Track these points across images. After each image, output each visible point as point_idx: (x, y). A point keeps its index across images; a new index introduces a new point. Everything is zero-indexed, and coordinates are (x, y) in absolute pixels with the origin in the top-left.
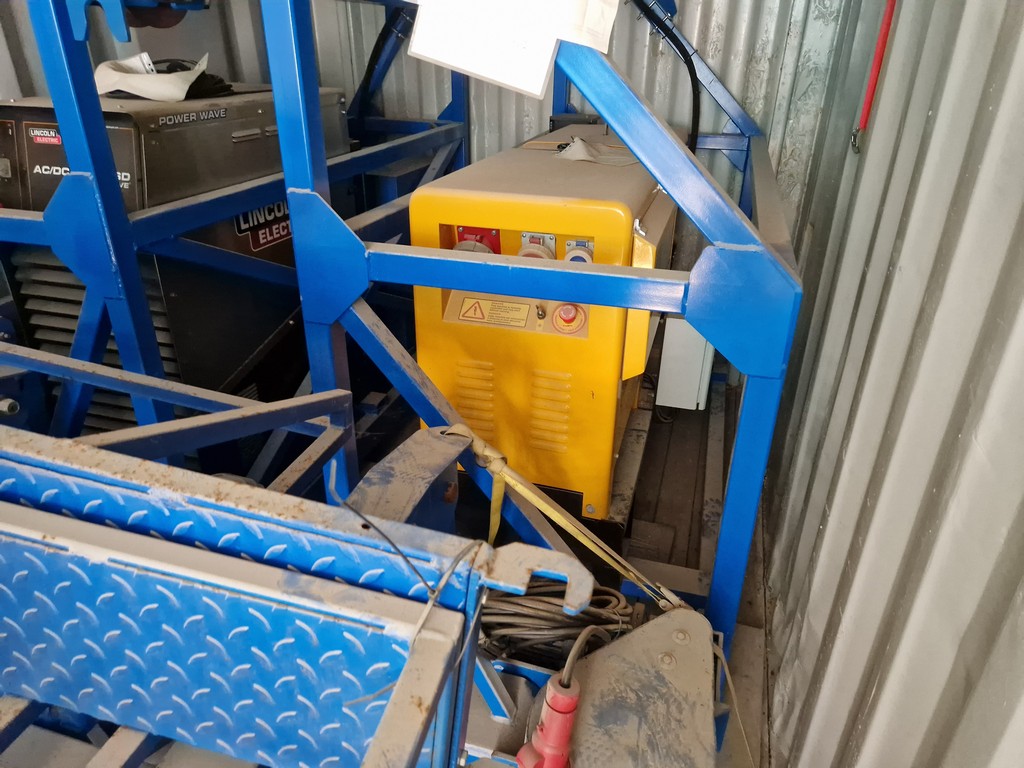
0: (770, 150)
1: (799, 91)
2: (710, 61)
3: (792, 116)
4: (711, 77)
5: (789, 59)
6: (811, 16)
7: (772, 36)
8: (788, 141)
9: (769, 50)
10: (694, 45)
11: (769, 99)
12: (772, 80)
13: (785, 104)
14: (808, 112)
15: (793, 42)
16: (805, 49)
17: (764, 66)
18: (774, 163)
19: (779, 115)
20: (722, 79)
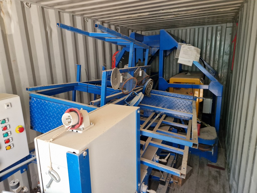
0: (219, 75)
1: (223, 66)
2: (207, 62)
3: (223, 70)
4: (207, 64)
5: (221, 61)
6: (224, 55)
7: (217, 58)
8: (222, 74)
9: (217, 60)
10: (204, 59)
11: (218, 67)
12: (218, 65)
13: (221, 68)
14: (225, 69)
15: (221, 58)
16: (223, 59)
17: (217, 62)
18: (220, 77)
19: (220, 70)
20: (209, 64)
